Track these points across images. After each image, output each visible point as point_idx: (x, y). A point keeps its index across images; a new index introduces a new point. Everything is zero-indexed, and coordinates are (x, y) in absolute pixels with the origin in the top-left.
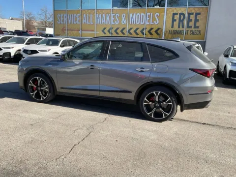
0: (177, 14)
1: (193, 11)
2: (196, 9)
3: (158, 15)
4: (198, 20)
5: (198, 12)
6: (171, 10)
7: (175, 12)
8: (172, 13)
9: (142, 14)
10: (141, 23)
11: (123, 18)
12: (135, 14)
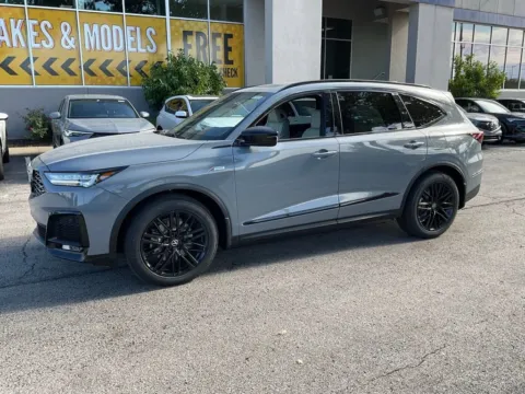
0: (191, 33)
1: (220, 31)
2: (225, 27)
3: (154, 32)
4: (230, 49)
5: (228, 32)
6: (178, 23)
7: (187, 28)
8: (181, 30)
9: (115, 27)
10: (116, 48)
11: (65, 34)
12: (95, 27)
